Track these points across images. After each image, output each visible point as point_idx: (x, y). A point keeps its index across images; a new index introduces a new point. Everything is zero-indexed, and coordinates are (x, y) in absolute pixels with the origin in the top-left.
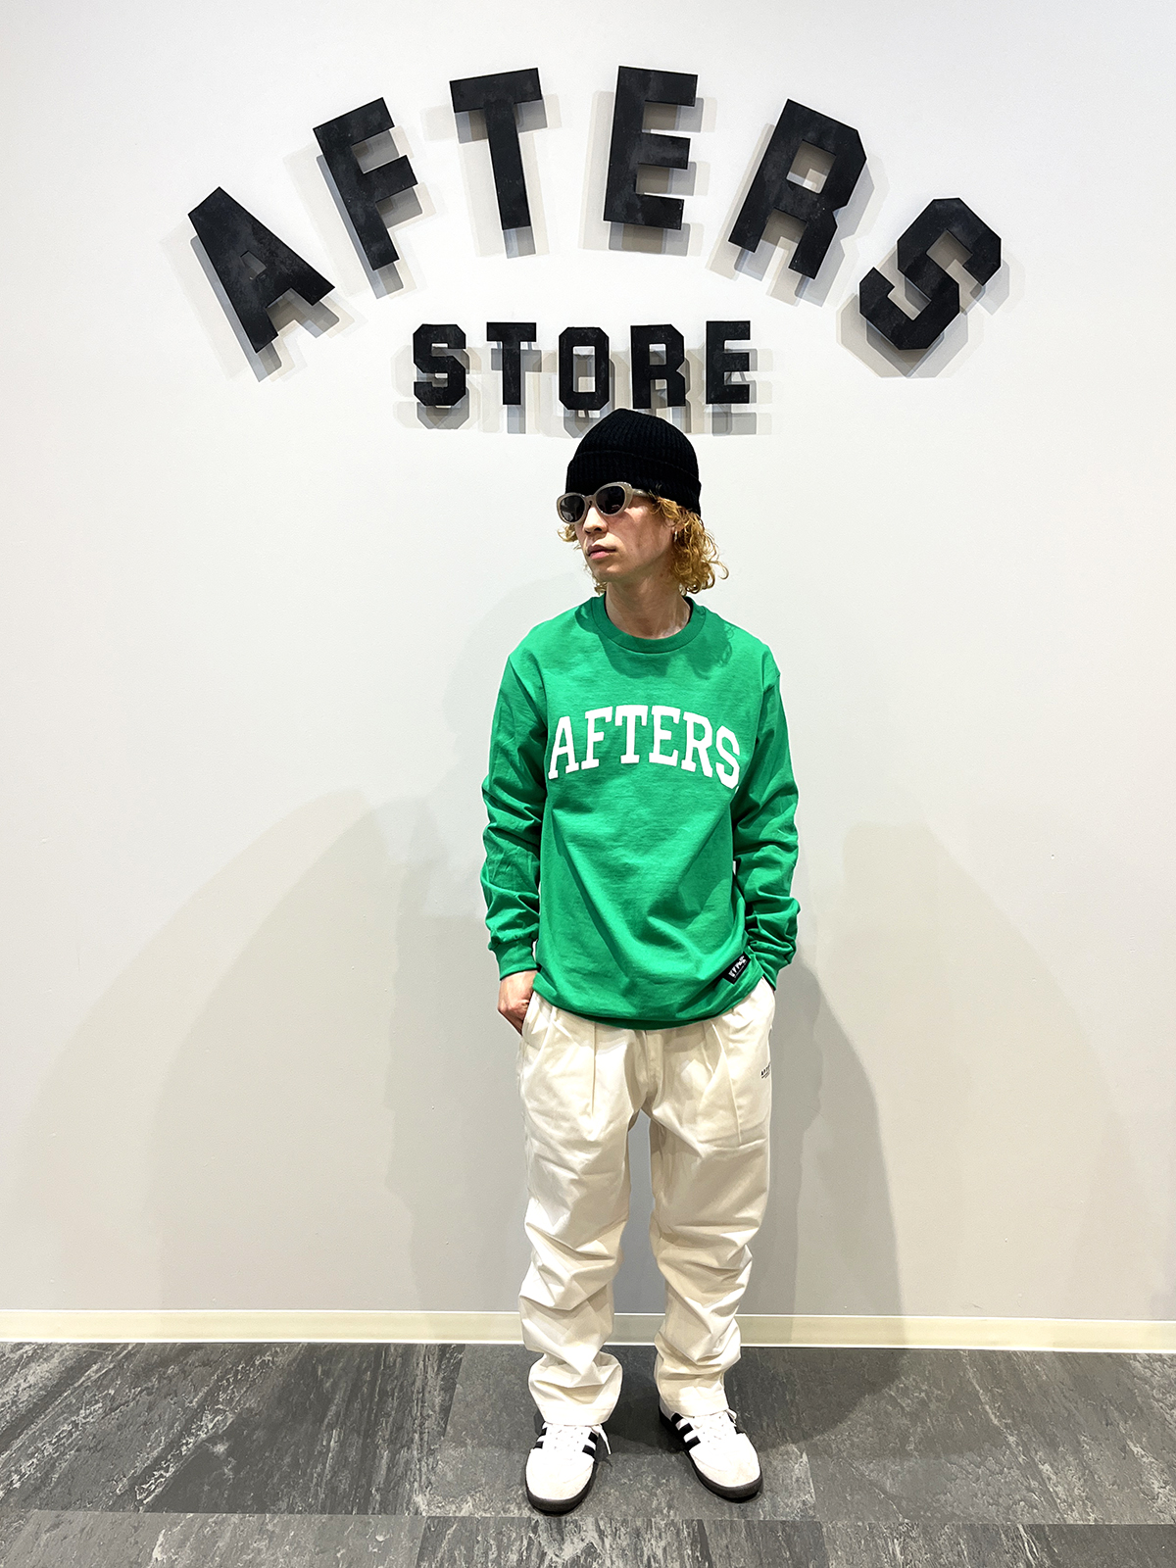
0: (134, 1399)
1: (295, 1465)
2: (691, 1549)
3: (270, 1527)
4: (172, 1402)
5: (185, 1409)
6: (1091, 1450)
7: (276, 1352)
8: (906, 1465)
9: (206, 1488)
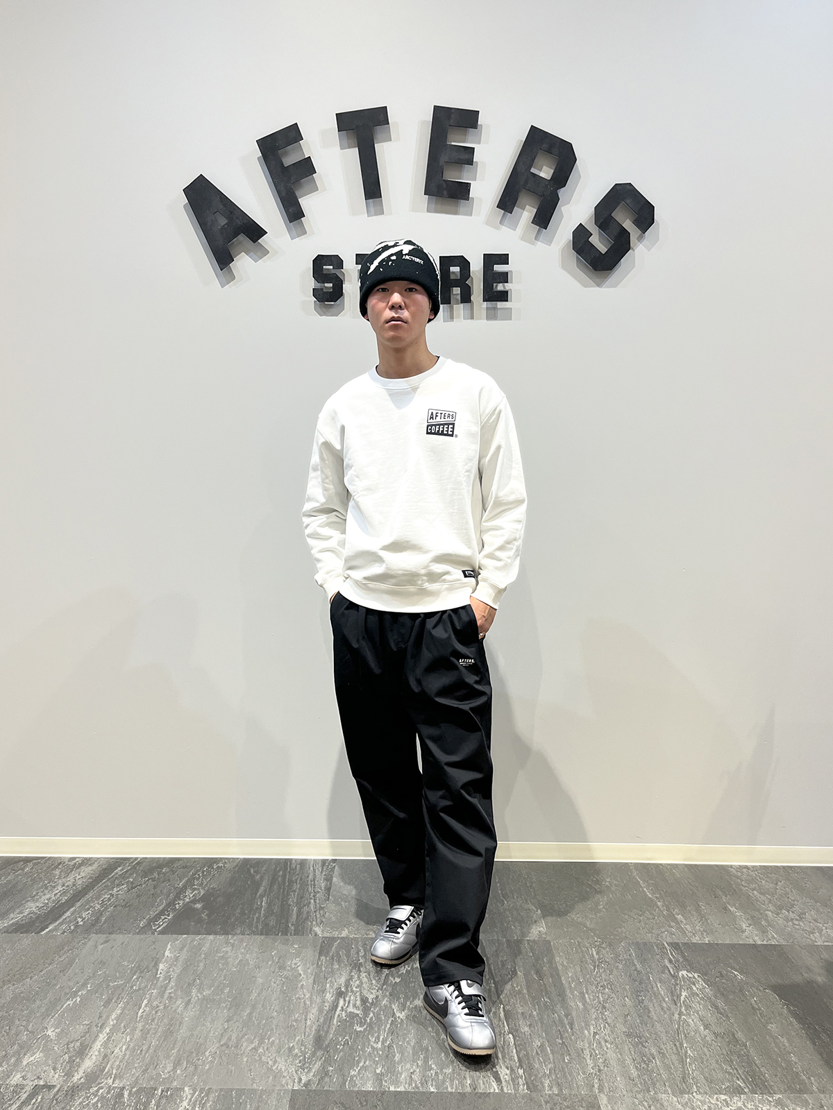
0: (145, 883)
1: (243, 913)
4: (168, 884)
6: (706, 909)
7: (225, 862)
8: (598, 915)
9: (192, 924)
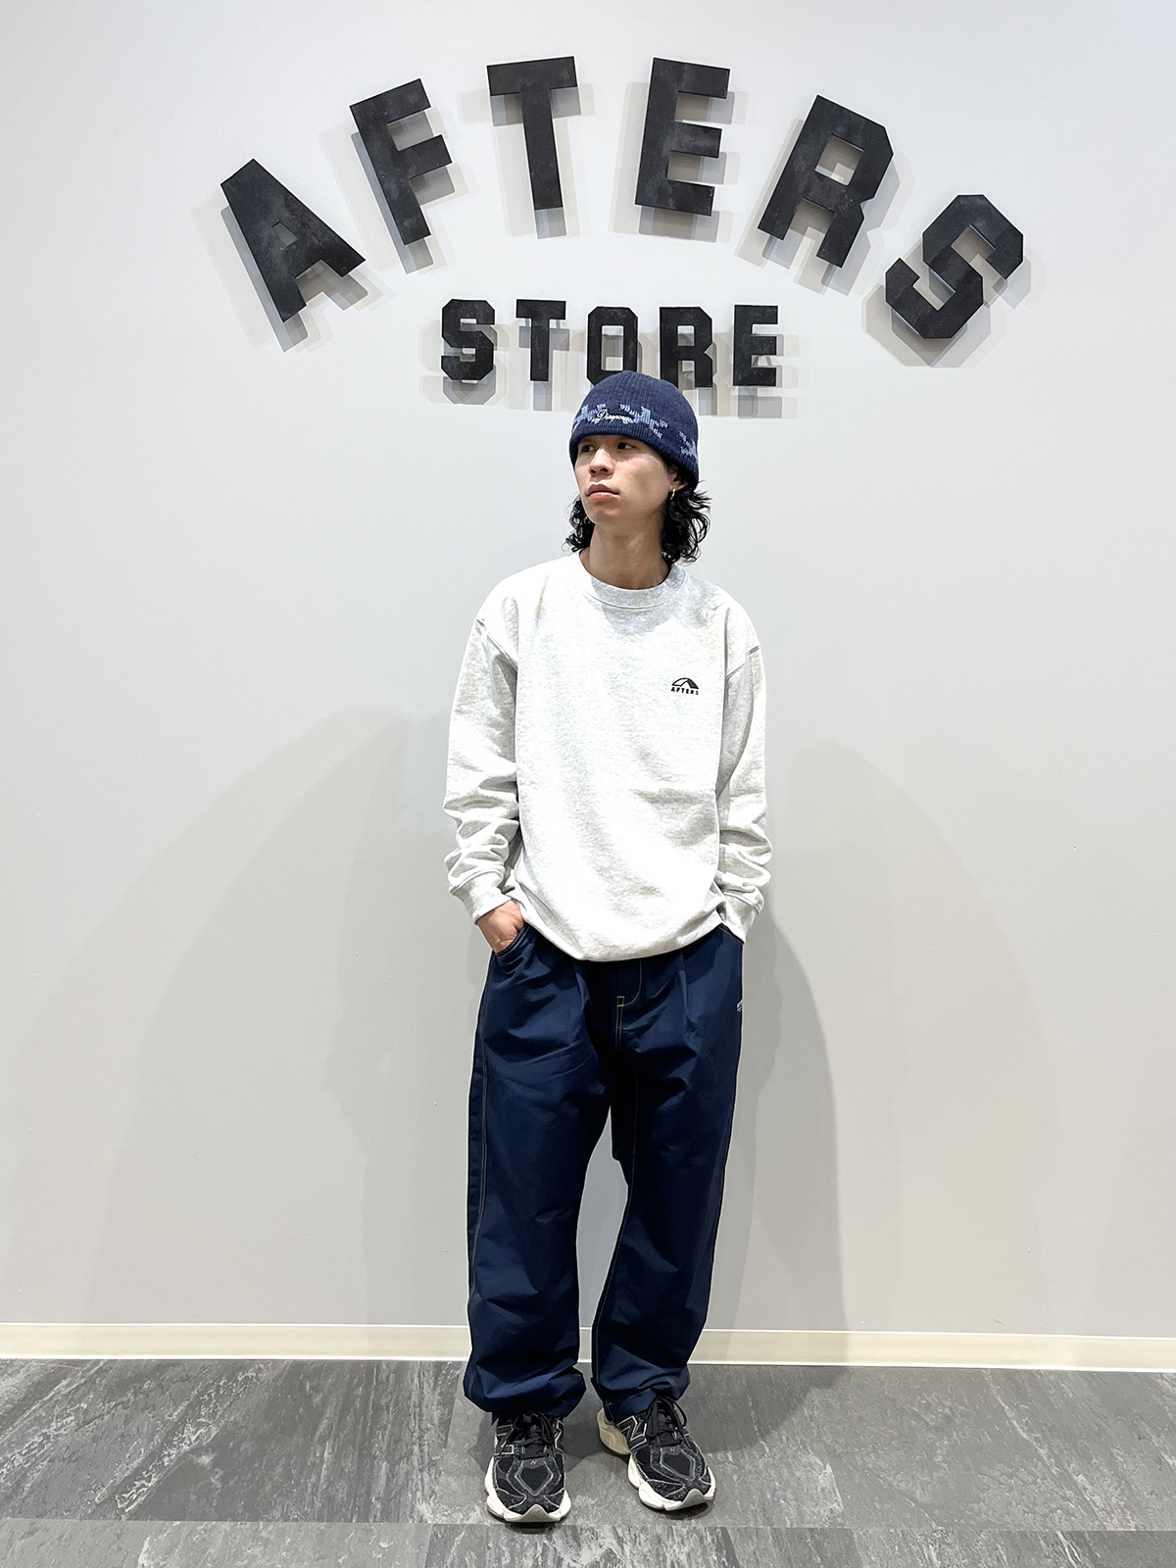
0: (108, 1413)
1: (287, 1475)
2: (717, 1555)
3: (263, 1534)
4: (151, 1415)
5: (165, 1423)
6: (1125, 1462)
7: (260, 1369)
8: (935, 1475)
9: (193, 1497)
